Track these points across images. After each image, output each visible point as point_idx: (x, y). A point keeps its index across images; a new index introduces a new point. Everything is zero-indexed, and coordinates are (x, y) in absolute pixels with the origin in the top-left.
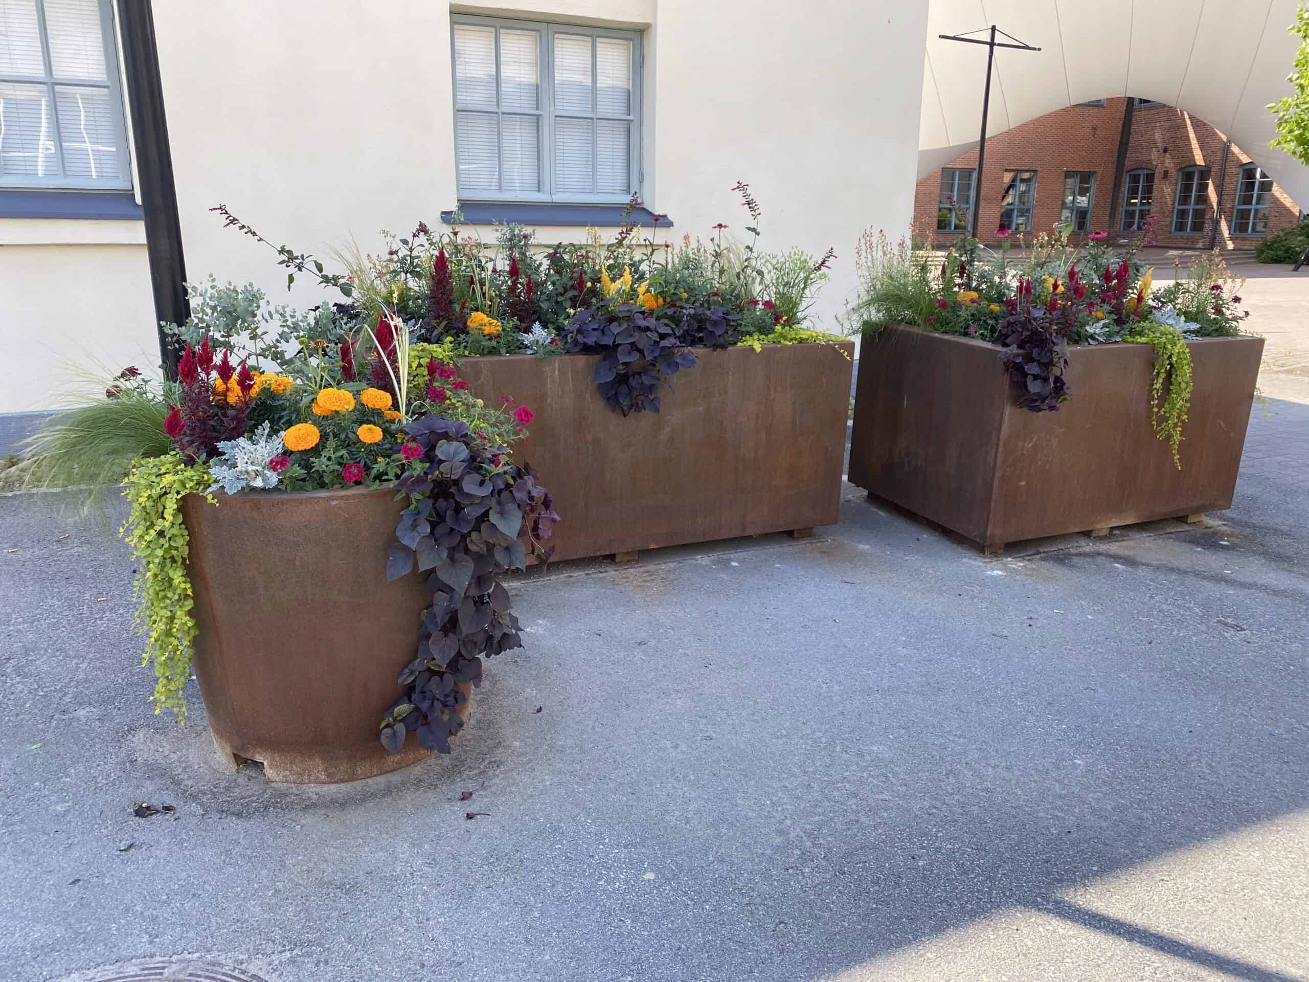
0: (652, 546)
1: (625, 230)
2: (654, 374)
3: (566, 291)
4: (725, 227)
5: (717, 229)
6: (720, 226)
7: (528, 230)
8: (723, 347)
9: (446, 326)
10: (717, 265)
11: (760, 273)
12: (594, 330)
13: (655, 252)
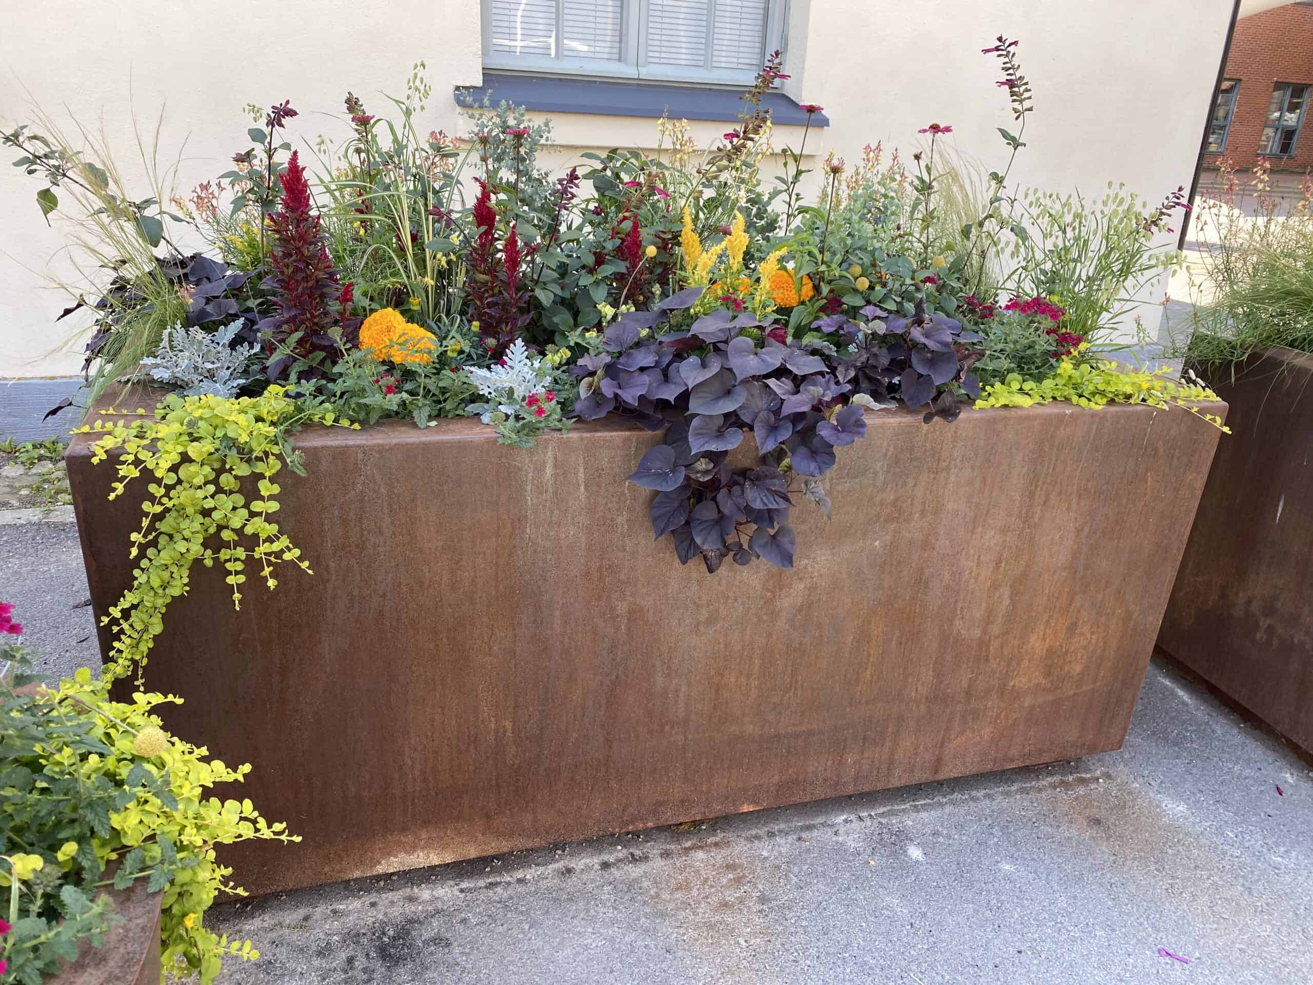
0: (746, 808)
1: (740, 128)
2: (777, 485)
3: (600, 260)
4: (948, 129)
5: (929, 135)
6: (935, 128)
7: (534, 121)
8: (949, 413)
9: (300, 342)
10: (921, 208)
11: (1020, 232)
12: (642, 369)
13: (802, 178)
